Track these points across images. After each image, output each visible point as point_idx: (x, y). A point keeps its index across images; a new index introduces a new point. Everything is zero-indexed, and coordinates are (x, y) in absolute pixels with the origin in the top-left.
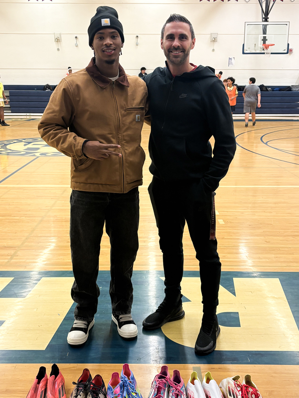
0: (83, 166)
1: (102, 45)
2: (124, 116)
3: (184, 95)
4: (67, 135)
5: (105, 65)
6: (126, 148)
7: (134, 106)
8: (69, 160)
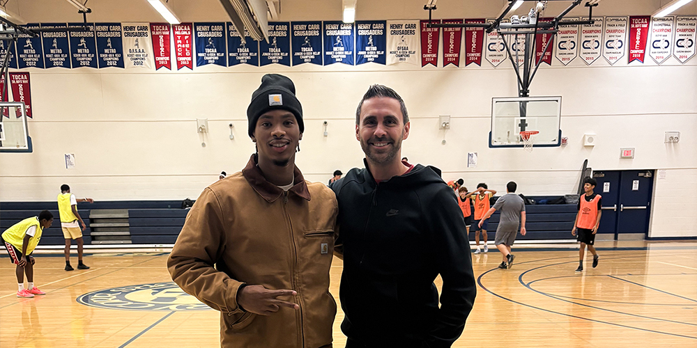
0: (240, 325)
1: (269, 135)
2: (303, 245)
3: (394, 212)
4: (214, 276)
5: (274, 167)
6: (307, 295)
7: (318, 230)
8: (216, 315)
